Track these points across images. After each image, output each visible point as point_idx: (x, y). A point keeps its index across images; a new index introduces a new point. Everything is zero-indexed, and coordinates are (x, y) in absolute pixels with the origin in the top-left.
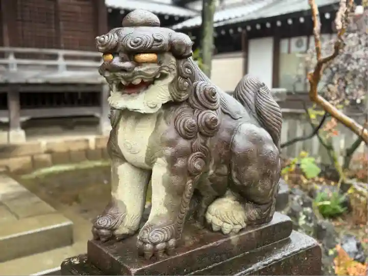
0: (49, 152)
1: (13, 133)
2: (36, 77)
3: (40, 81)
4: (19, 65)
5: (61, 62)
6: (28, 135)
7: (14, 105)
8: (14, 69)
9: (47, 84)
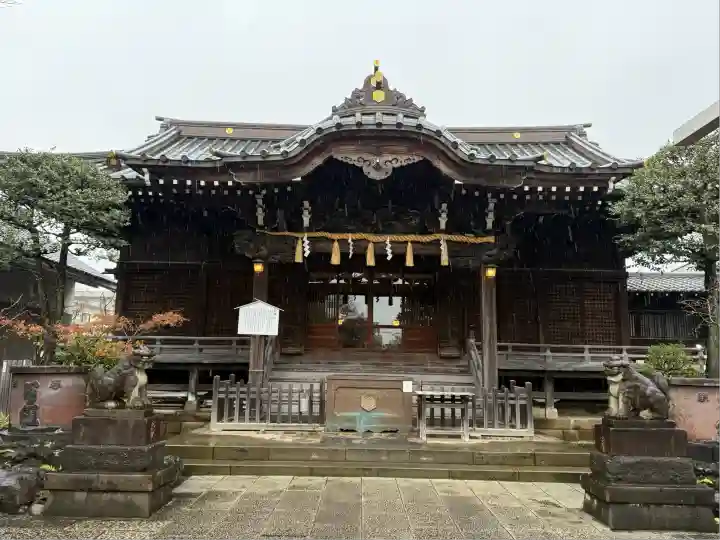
0: (576, 428)
1: (548, 410)
2: (566, 366)
3: (571, 369)
4: (554, 357)
5: (587, 354)
6: (560, 414)
7: (549, 388)
8: (550, 360)
9: (575, 372)
